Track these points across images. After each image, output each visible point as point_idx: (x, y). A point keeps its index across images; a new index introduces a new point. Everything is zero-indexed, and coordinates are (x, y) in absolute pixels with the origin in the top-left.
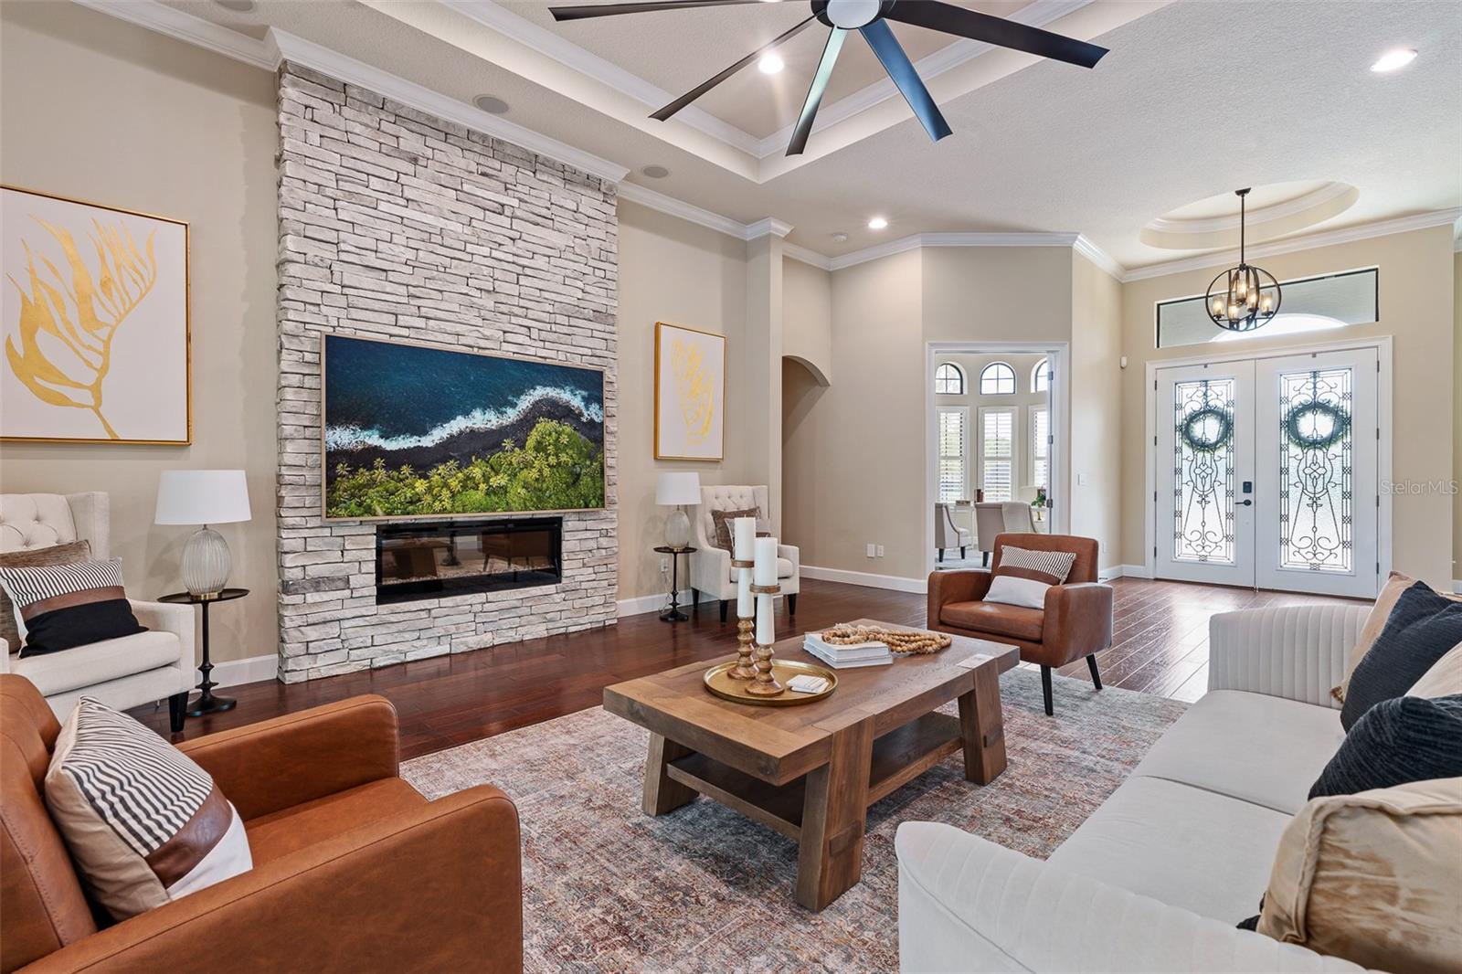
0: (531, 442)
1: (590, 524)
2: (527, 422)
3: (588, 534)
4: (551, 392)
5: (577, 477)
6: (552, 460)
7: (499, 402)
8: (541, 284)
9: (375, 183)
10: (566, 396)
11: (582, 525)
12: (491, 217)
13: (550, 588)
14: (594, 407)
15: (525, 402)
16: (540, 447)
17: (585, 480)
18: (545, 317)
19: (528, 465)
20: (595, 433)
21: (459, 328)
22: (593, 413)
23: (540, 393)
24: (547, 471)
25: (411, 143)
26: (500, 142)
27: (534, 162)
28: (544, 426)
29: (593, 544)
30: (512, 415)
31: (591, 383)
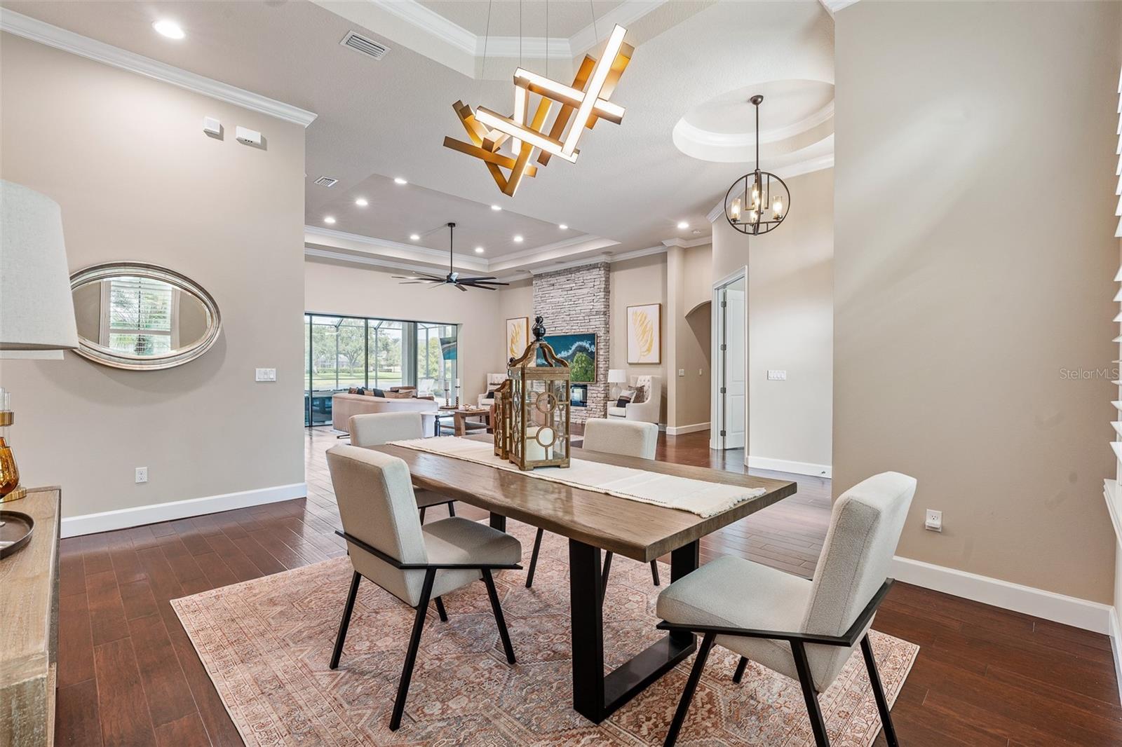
0: (575, 360)
1: (594, 388)
2: (574, 354)
3: (594, 392)
4: (580, 343)
5: (587, 371)
6: (580, 366)
7: (567, 349)
8: (580, 308)
9: (547, 295)
10: (586, 344)
11: (592, 388)
12: (569, 292)
13: (583, 408)
14: (593, 346)
15: (573, 348)
16: (577, 362)
17: (589, 372)
18: (582, 318)
19: (574, 367)
20: (592, 356)
21: (562, 328)
22: (593, 349)
23: (577, 344)
24: (579, 369)
25: (553, 280)
26: (570, 268)
27: (578, 269)
28: (579, 354)
29: (595, 395)
30: (571, 352)
31: (592, 338)
